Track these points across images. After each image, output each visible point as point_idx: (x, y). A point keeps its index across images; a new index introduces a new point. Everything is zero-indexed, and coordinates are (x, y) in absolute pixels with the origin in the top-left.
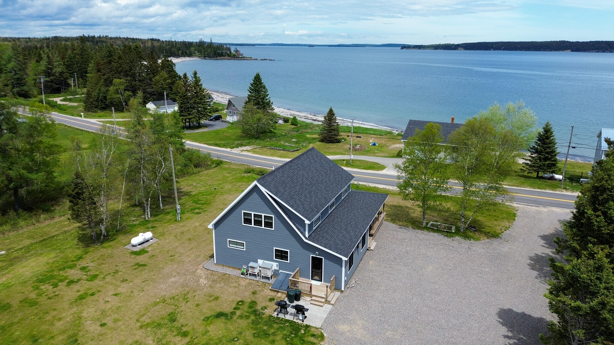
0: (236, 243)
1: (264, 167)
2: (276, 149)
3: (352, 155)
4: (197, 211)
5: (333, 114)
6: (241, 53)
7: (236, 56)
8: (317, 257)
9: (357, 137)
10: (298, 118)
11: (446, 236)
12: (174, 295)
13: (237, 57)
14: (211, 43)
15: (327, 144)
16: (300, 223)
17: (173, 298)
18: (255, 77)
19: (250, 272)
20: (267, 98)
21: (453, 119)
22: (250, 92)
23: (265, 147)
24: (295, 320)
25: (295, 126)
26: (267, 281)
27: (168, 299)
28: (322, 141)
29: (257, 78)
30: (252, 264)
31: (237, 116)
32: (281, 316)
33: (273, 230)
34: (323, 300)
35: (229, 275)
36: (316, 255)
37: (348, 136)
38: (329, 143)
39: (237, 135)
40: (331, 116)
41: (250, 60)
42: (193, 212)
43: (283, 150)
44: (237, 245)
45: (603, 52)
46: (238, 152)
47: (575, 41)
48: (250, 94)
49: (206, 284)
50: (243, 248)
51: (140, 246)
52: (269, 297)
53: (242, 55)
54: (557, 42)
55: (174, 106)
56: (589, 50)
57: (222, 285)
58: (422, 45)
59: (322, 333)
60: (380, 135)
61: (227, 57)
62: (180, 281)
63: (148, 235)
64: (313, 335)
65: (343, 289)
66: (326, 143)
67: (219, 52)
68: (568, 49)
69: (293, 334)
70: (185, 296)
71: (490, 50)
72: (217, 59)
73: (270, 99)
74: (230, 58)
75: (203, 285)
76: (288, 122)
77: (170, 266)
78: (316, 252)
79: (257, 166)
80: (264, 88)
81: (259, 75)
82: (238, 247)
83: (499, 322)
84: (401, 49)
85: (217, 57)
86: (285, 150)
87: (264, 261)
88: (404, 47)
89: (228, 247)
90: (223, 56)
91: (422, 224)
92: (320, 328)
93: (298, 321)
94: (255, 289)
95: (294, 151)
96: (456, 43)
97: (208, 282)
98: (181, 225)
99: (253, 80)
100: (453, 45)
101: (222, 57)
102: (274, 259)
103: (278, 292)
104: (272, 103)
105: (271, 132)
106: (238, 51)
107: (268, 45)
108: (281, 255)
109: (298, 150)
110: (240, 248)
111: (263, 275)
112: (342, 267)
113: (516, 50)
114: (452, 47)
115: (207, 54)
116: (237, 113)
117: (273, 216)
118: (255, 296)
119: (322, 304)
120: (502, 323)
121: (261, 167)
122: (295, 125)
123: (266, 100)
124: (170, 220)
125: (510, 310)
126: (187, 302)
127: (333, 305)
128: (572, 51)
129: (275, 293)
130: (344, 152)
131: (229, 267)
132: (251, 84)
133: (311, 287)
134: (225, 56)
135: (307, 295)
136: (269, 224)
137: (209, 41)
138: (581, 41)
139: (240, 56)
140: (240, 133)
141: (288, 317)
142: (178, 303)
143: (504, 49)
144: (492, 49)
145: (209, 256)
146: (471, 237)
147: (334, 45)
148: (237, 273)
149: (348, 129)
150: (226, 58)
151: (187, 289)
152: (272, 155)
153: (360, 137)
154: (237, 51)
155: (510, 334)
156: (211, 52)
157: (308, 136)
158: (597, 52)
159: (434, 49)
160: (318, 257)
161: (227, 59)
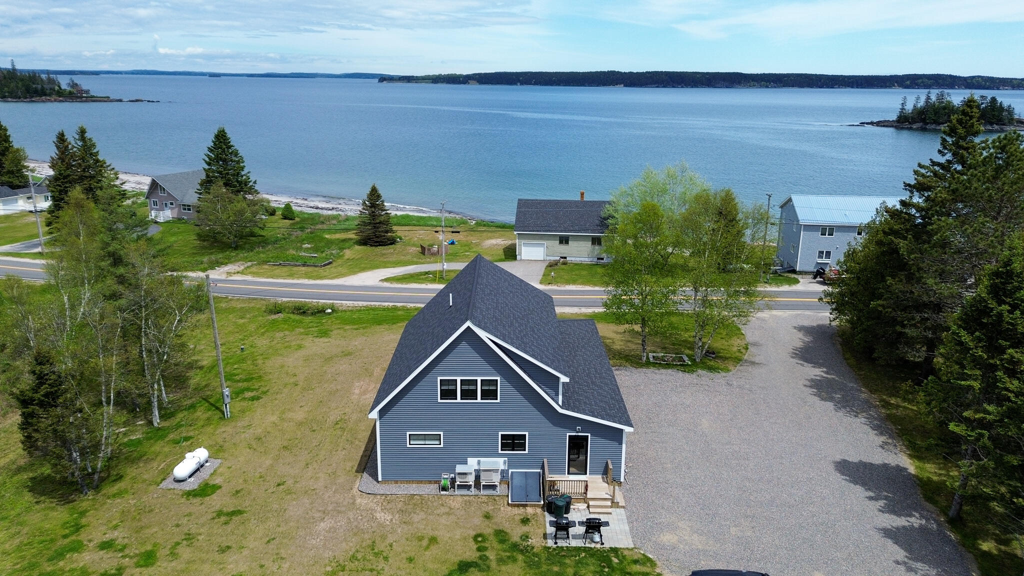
0: (425, 437)
1: (300, 300)
2: (289, 265)
3: (445, 263)
4: (249, 394)
5: (379, 196)
6: (85, 88)
7: (76, 95)
8: (578, 436)
9: (453, 232)
10: (294, 208)
11: (685, 371)
12: (351, 553)
13: (78, 97)
14: (14, 70)
15: (374, 248)
16: (550, 382)
17: (353, 558)
18: (217, 137)
19: (458, 483)
20: (243, 173)
21: (582, 194)
22: (209, 164)
23: (265, 262)
24: (587, 545)
25: (291, 221)
26: (491, 492)
27: (346, 563)
28: (364, 242)
29: (221, 139)
30: (460, 468)
31: (172, 209)
32: (561, 543)
33: (498, 403)
34: (609, 503)
35: (420, 495)
36: (578, 432)
37: (437, 232)
38: (377, 246)
39: (192, 246)
40: (374, 199)
41: (106, 101)
42: (245, 399)
43: (304, 265)
44: (425, 440)
45: (664, 87)
46: (223, 277)
47: (627, 71)
48: (207, 167)
49: (392, 520)
50: (437, 442)
51: (192, 479)
52: (518, 518)
53: (87, 92)
54: (604, 72)
55: (17, 199)
56: (647, 84)
57: (422, 515)
58: (413, 77)
59: (644, 555)
60: (451, 227)
61: (54, 97)
62: (341, 526)
63: (201, 454)
64: (636, 562)
65: (622, 480)
66: (371, 246)
67: (36, 88)
68: (620, 84)
69: (604, 567)
70: (373, 549)
71: (515, 84)
72: (34, 101)
73: (248, 175)
74: (61, 99)
75: (388, 523)
76: (273, 215)
77: (294, 502)
78: (578, 427)
79: (284, 299)
80: (236, 155)
81: (223, 131)
82: (427, 443)
83: (846, 480)
84: (379, 82)
85: (32, 97)
86: (308, 266)
87: (479, 459)
88: (383, 79)
89: (408, 446)
90: (45, 95)
91: (641, 359)
92: (636, 548)
93: (593, 545)
94: (483, 509)
95: (325, 265)
96: (465, 72)
97: (394, 517)
98: (239, 424)
99: (213, 142)
100: (461, 76)
101: (44, 98)
102: (500, 452)
103: (525, 506)
104: (255, 182)
105: (252, 235)
106: (76, 84)
107: (127, 73)
108: (513, 443)
109: (330, 263)
110: (432, 444)
111: (484, 483)
112: (621, 444)
113: (552, 85)
114: (460, 80)
115: (8, 92)
116: (172, 204)
117: (499, 379)
118: (492, 521)
119: (610, 510)
120: (851, 482)
121: (293, 299)
122: (291, 219)
123: (242, 176)
124: (208, 419)
125: (845, 461)
126: (386, 559)
127: (623, 507)
128: (626, 86)
129: (522, 510)
130: (415, 259)
131: (408, 482)
132: (209, 148)
133: (587, 486)
134: (50, 95)
135: (578, 500)
136: (490, 394)
137: (9, 66)
138: (635, 71)
139: (84, 95)
140: (195, 242)
141: (574, 543)
142: (372, 565)
143: (536, 84)
144: (519, 84)
145: (354, 470)
146: (718, 368)
147: (258, 74)
148: (432, 489)
149: (406, 221)
150: (53, 99)
151: (366, 536)
152: (291, 276)
153: (459, 232)
154: (74, 85)
155: (871, 494)
156: (17, 87)
157: (327, 236)
158: (657, 87)
159: (432, 82)
160: (580, 434)
161: (55, 101)
